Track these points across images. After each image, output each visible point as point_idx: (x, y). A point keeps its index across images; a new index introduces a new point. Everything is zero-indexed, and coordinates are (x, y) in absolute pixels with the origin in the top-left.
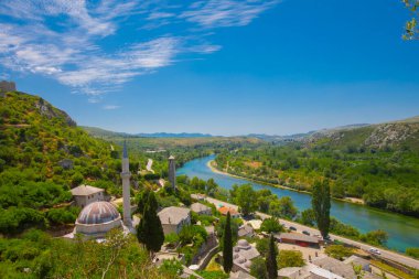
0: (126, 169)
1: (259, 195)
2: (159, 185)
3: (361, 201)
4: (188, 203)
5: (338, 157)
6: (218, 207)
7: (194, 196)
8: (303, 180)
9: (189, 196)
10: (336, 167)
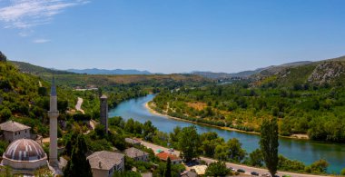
0: (53, 107)
1: (204, 139)
2: (89, 127)
3: (306, 136)
4: (122, 147)
5: (284, 95)
6: (156, 153)
7: (129, 140)
8: (251, 121)
9: (123, 139)
10: (284, 105)
